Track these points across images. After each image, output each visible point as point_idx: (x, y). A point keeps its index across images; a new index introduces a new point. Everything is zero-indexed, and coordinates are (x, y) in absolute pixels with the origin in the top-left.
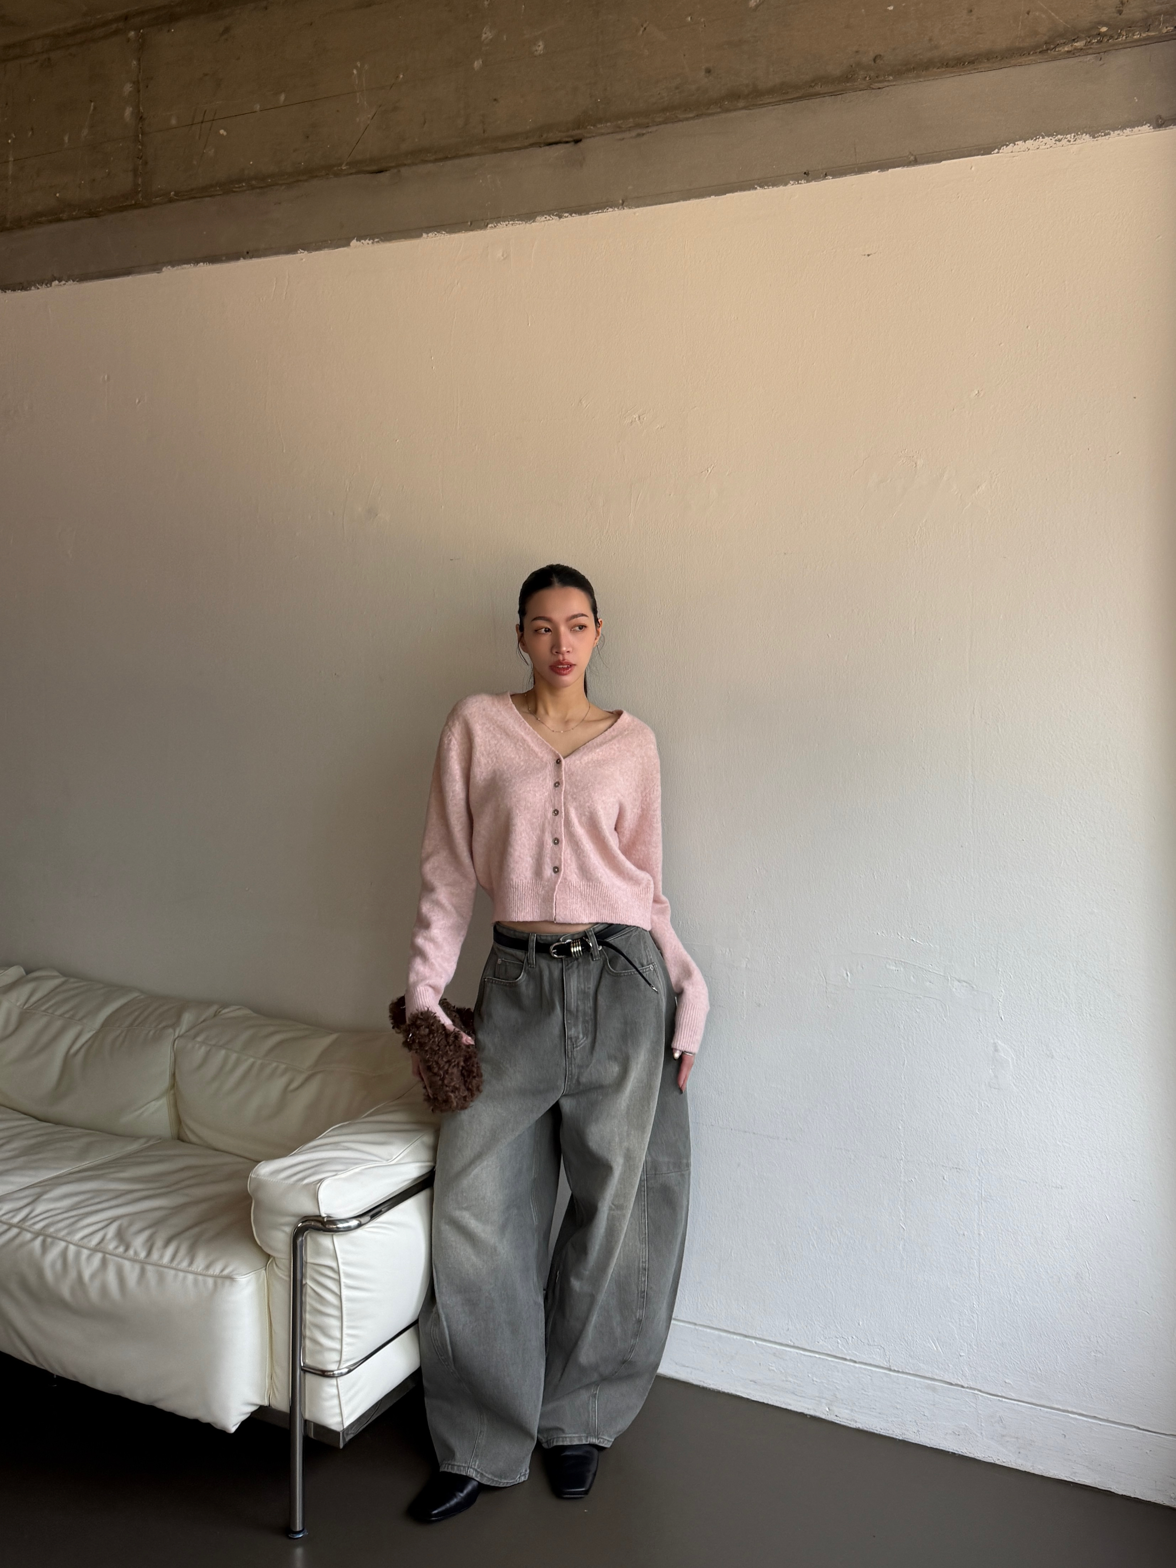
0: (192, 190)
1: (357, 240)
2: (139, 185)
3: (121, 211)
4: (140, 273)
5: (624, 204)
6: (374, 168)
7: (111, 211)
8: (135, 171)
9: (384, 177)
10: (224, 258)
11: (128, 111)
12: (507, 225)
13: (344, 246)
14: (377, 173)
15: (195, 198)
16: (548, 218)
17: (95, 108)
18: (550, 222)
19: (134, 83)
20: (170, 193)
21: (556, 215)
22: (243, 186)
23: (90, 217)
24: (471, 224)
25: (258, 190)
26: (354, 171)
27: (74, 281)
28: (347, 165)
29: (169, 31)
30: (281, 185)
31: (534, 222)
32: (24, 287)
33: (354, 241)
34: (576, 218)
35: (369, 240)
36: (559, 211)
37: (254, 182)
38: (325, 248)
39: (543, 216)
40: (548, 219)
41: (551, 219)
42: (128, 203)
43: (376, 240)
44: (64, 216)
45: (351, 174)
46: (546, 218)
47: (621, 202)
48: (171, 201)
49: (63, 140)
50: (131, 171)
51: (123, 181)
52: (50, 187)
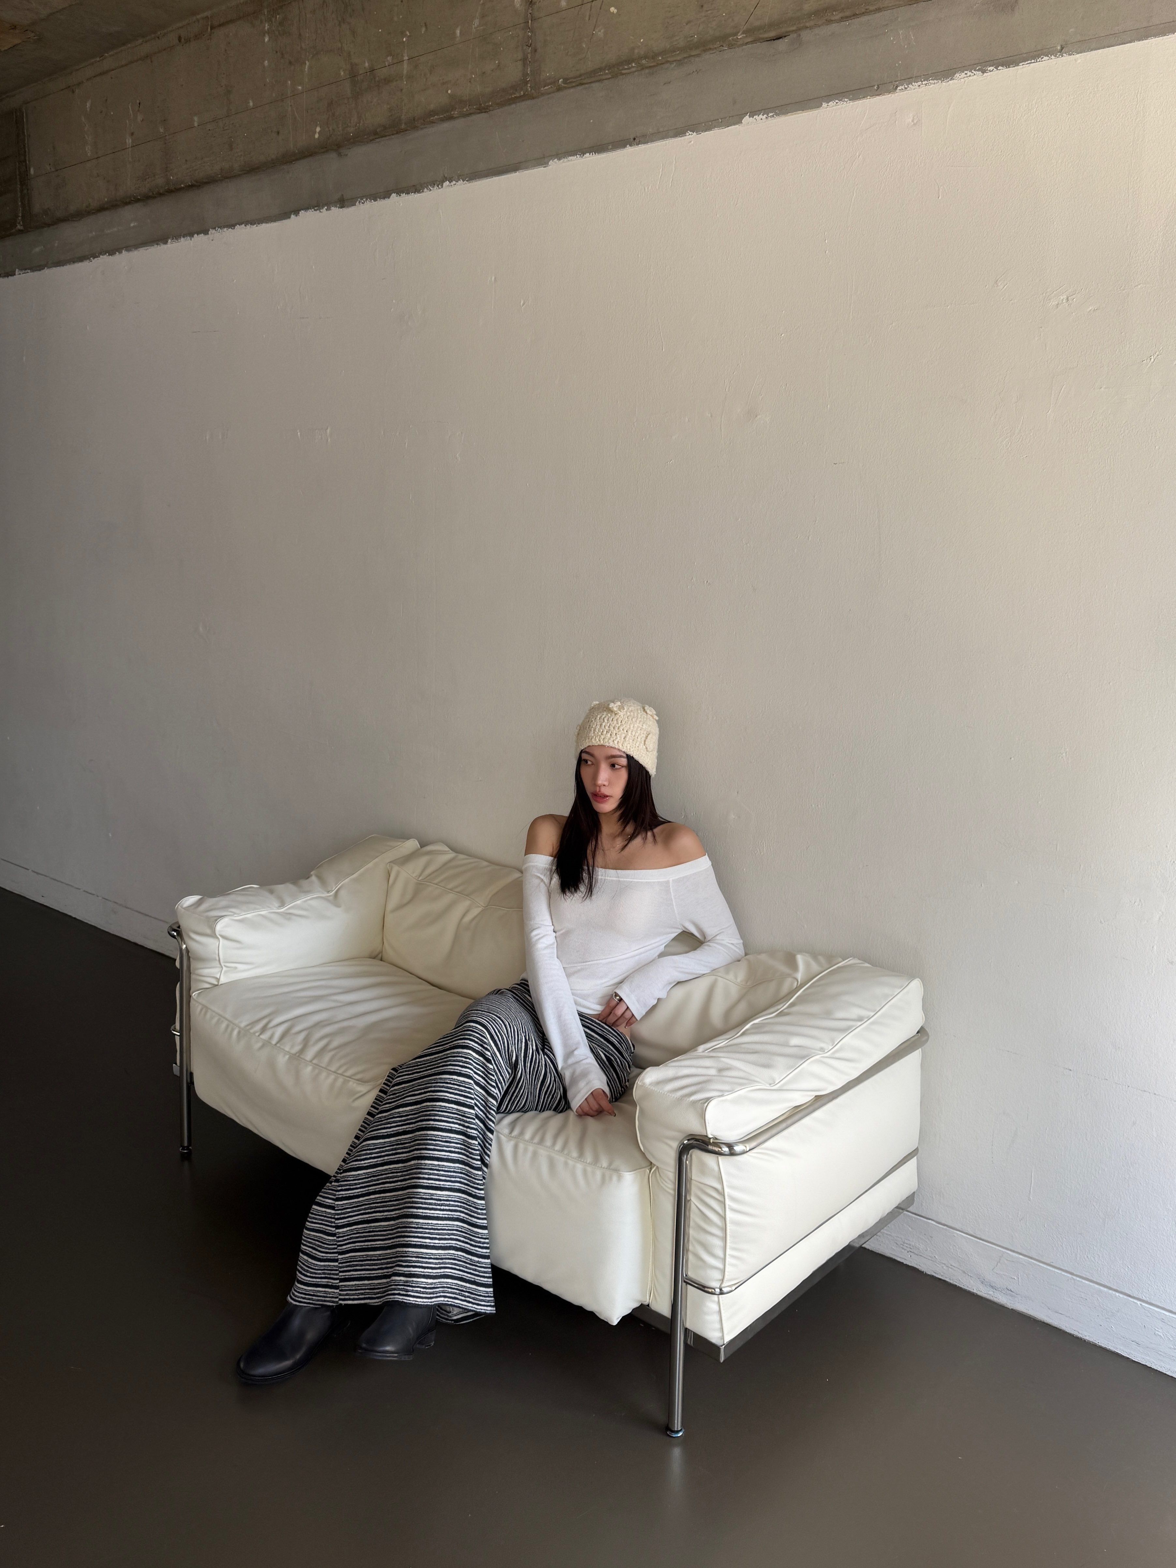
0: (580, 75)
1: (750, 117)
2: (528, 74)
3: (510, 104)
4: (527, 168)
5: (1063, 50)
6: (772, 34)
7: (501, 105)
8: (524, 60)
9: (782, 45)
10: (610, 147)
12: (919, 86)
13: (734, 124)
14: (774, 40)
15: (583, 84)
16: (969, 73)
18: (971, 78)
20: (559, 81)
21: (978, 70)
22: (634, 67)
23: (479, 113)
24: (878, 88)
25: (647, 71)
26: (749, 40)
27: (463, 181)
28: (743, 33)
30: (671, 62)
31: (952, 79)
32: (417, 189)
33: (747, 117)
34: (1004, 72)
35: (763, 115)
36: (982, 65)
37: (644, 62)
38: (715, 127)
39: (963, 72)
40: (968, 75)
41: (973, 74)
42: (518, 95)
43: (770, 114)
44: (455, 113)
45: (747, 43)
46: (966, 74)
47: (1059, 48)
48: (559, 89)
49: (454, 33)
50: (520, 60)
51: (513, 72)
52: (443, 84)
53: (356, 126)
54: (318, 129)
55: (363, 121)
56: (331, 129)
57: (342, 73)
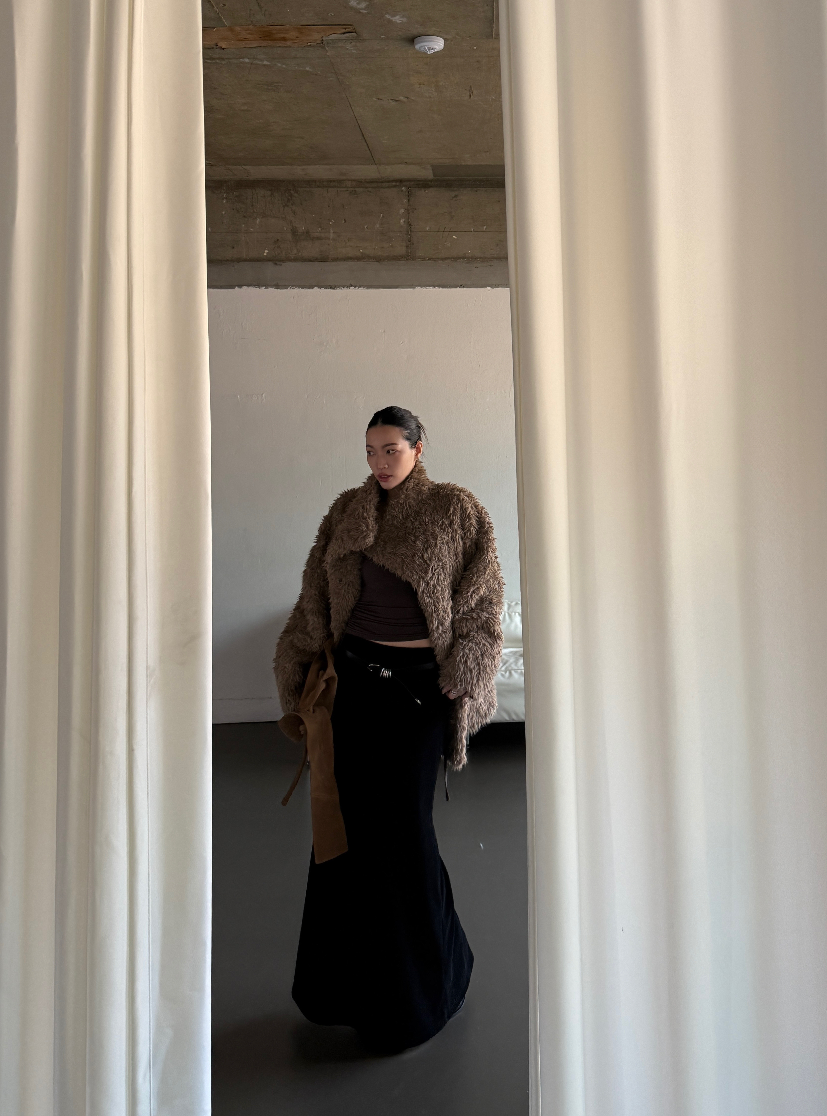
0: (438, 258)
2: (409, 253)
3: (397, 261)
4: (402, 288)
7: (391, 261)
8: (407, 247)
10: (449, 286)
11: (402, 221)
17: (383, 217)
19: (406, 209)
20: (425, 258)
22: (465, 260)
27: (363, 288)
29: (425, 191)
32: (332, 287)
37: (469, 259)
42: (401, 259)
44: (363, 260)
48: (425, 261)
49: (365, 228)
50: (405, 246)
51: (400, 249)
52: (357, 247)
53: (296, 254)
54: (266, 251)
55: (301, 253)
56: (276, 252)
57: (285, 229)
